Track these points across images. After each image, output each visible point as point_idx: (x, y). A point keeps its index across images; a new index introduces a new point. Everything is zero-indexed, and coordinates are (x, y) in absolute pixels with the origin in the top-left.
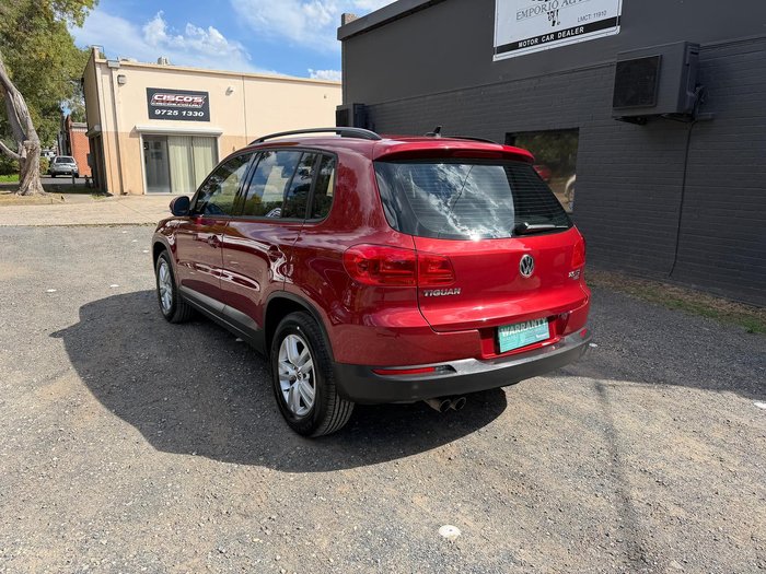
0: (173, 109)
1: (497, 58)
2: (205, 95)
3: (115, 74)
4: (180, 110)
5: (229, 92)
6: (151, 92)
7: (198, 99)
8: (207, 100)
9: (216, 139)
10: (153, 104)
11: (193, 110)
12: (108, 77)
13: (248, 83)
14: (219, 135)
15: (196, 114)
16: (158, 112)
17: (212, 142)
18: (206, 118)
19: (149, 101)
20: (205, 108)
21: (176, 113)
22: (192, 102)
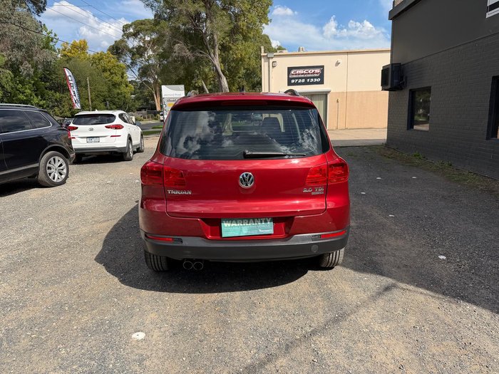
0: (302, 78)
1: (489, 14)
2: (322, 67)
3: (271, 61)
4: (306, 78)
5: (338, 64)
6: (290, 69)
7: (318, 71)
8: (323, 71)
9: (326, 95)
10: (290, 76)
11: (314, 78)
12: (267, 63)
13: (350, 56)
14: (329, 92)
15: (316, 80)
16: (293, 81)
17: (324, 97)
18: (322, 82)
19: (288, 75)
20: (322, 76)
21: (303, 80)
22: (314, 73)
